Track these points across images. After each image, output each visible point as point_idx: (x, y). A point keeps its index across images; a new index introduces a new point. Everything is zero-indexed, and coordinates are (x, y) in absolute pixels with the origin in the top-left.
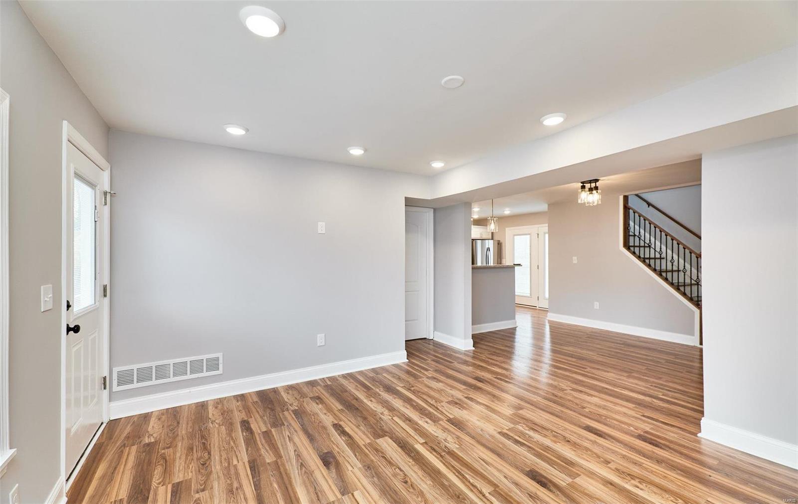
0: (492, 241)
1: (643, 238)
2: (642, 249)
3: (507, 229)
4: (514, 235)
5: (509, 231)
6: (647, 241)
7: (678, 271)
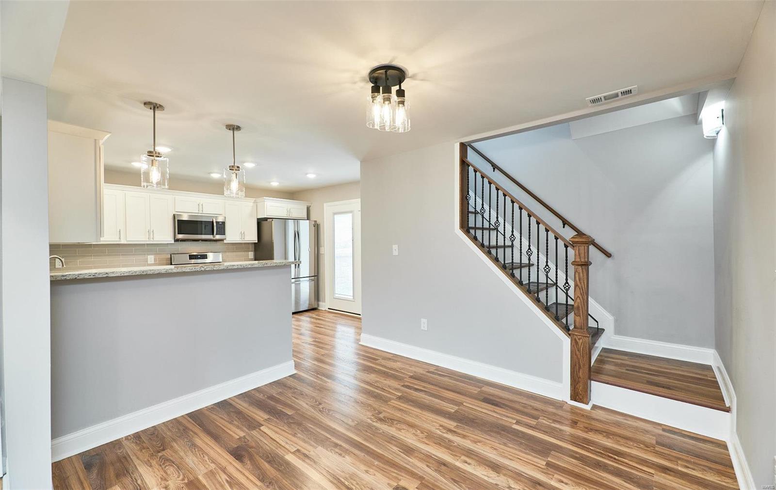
0: (308, 221)
1: (486, 215)
2: (486, 233)
3: (325, 204)
4: (335, 214)
5: (328, 208)
6: (493, 221)
7: (530, 265)
